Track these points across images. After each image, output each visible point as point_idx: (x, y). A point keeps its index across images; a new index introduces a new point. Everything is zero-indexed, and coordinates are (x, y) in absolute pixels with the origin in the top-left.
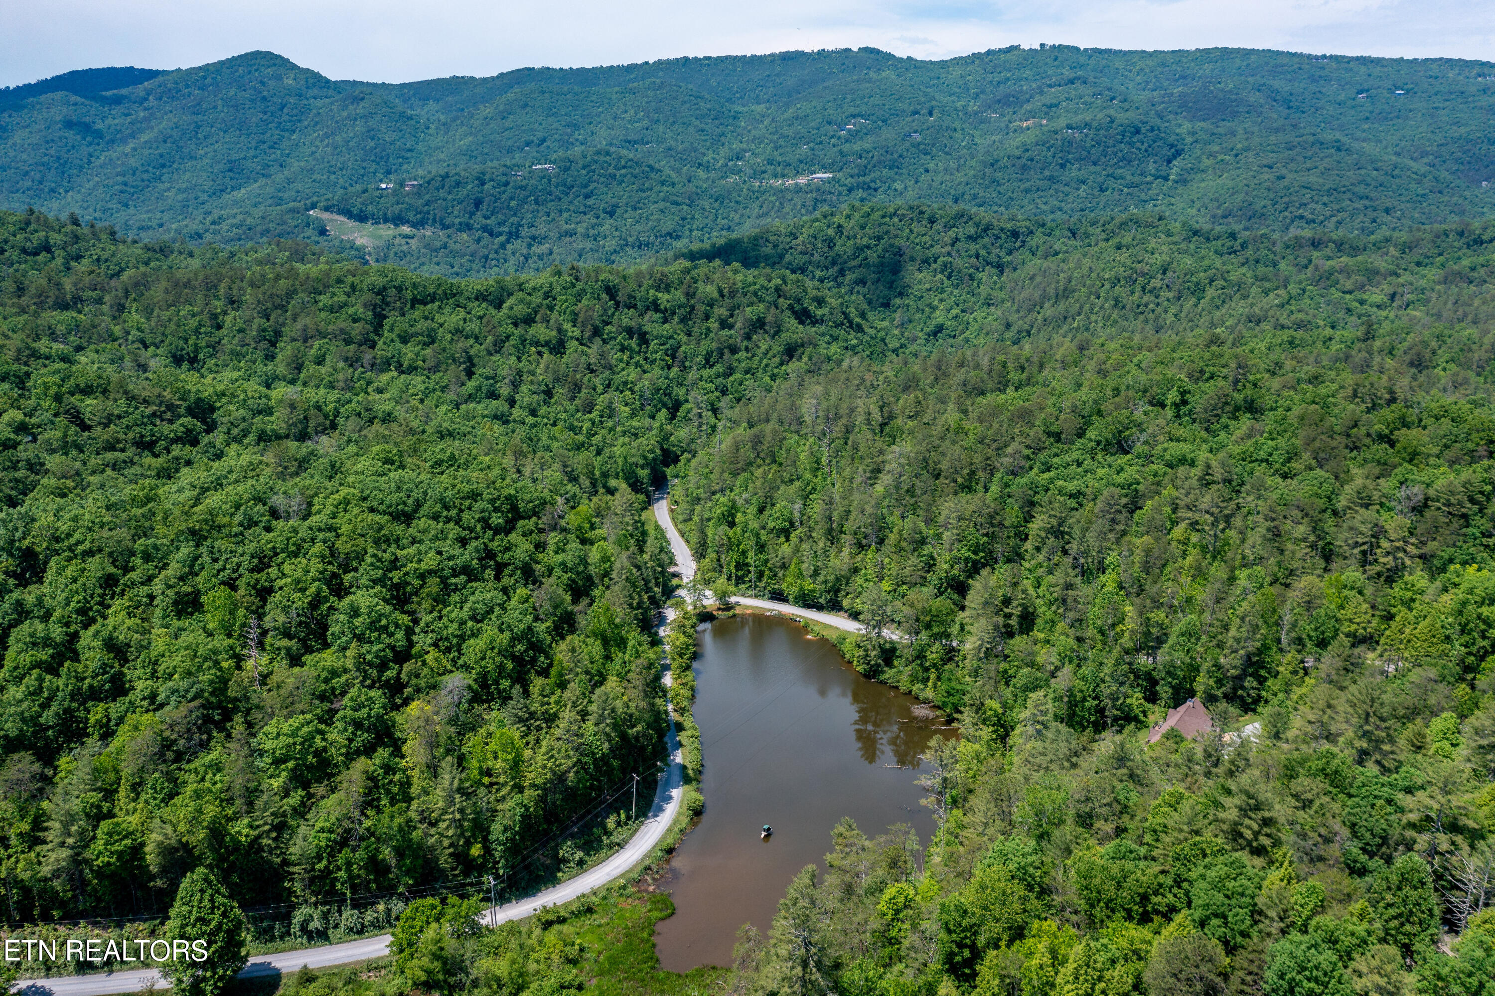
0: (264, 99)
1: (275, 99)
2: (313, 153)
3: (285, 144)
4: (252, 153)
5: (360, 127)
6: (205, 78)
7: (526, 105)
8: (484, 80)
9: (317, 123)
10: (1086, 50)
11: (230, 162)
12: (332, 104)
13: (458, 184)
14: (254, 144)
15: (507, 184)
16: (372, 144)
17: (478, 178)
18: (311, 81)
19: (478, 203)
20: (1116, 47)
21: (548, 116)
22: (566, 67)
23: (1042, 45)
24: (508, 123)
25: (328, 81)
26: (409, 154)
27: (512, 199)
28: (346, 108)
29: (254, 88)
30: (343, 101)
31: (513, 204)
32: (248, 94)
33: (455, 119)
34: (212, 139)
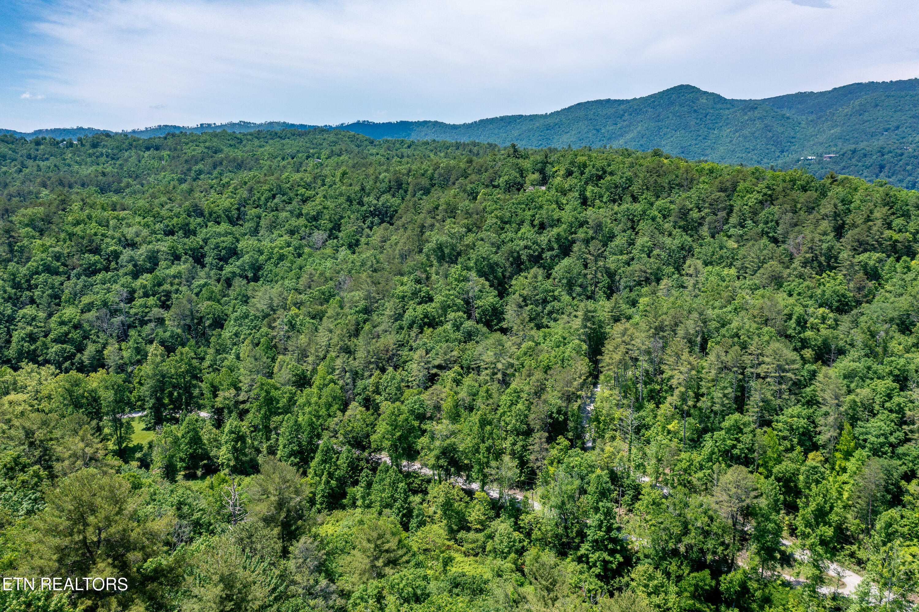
0: (695, 111)
1: (701, 111)
2: (731, 141)
3: (711, 136)
4: (694, 142)
5: (759, 125)
6: (654, 102)
7: (877, 106)
8: (822, 94)
9: (727, 124)
11: (682, 148)
12: (735, 112)
13: (865, 155)
14: (694, 137)
15: (902, 154)
16: (770, 134)
17: (879, 152)
18: (717, 100)
19: (882, 167)
21: (895, 112)
22: (888, 80)
24: (866, 116)
25: (725, 99)
26: (793, 140)
27: (907, 164)
28: (746, 114)
29: (689, 105)
30: (743, 110)
31: (908, 168)
32: (686, 109)
33: (819, 118)
34: (669, 136)
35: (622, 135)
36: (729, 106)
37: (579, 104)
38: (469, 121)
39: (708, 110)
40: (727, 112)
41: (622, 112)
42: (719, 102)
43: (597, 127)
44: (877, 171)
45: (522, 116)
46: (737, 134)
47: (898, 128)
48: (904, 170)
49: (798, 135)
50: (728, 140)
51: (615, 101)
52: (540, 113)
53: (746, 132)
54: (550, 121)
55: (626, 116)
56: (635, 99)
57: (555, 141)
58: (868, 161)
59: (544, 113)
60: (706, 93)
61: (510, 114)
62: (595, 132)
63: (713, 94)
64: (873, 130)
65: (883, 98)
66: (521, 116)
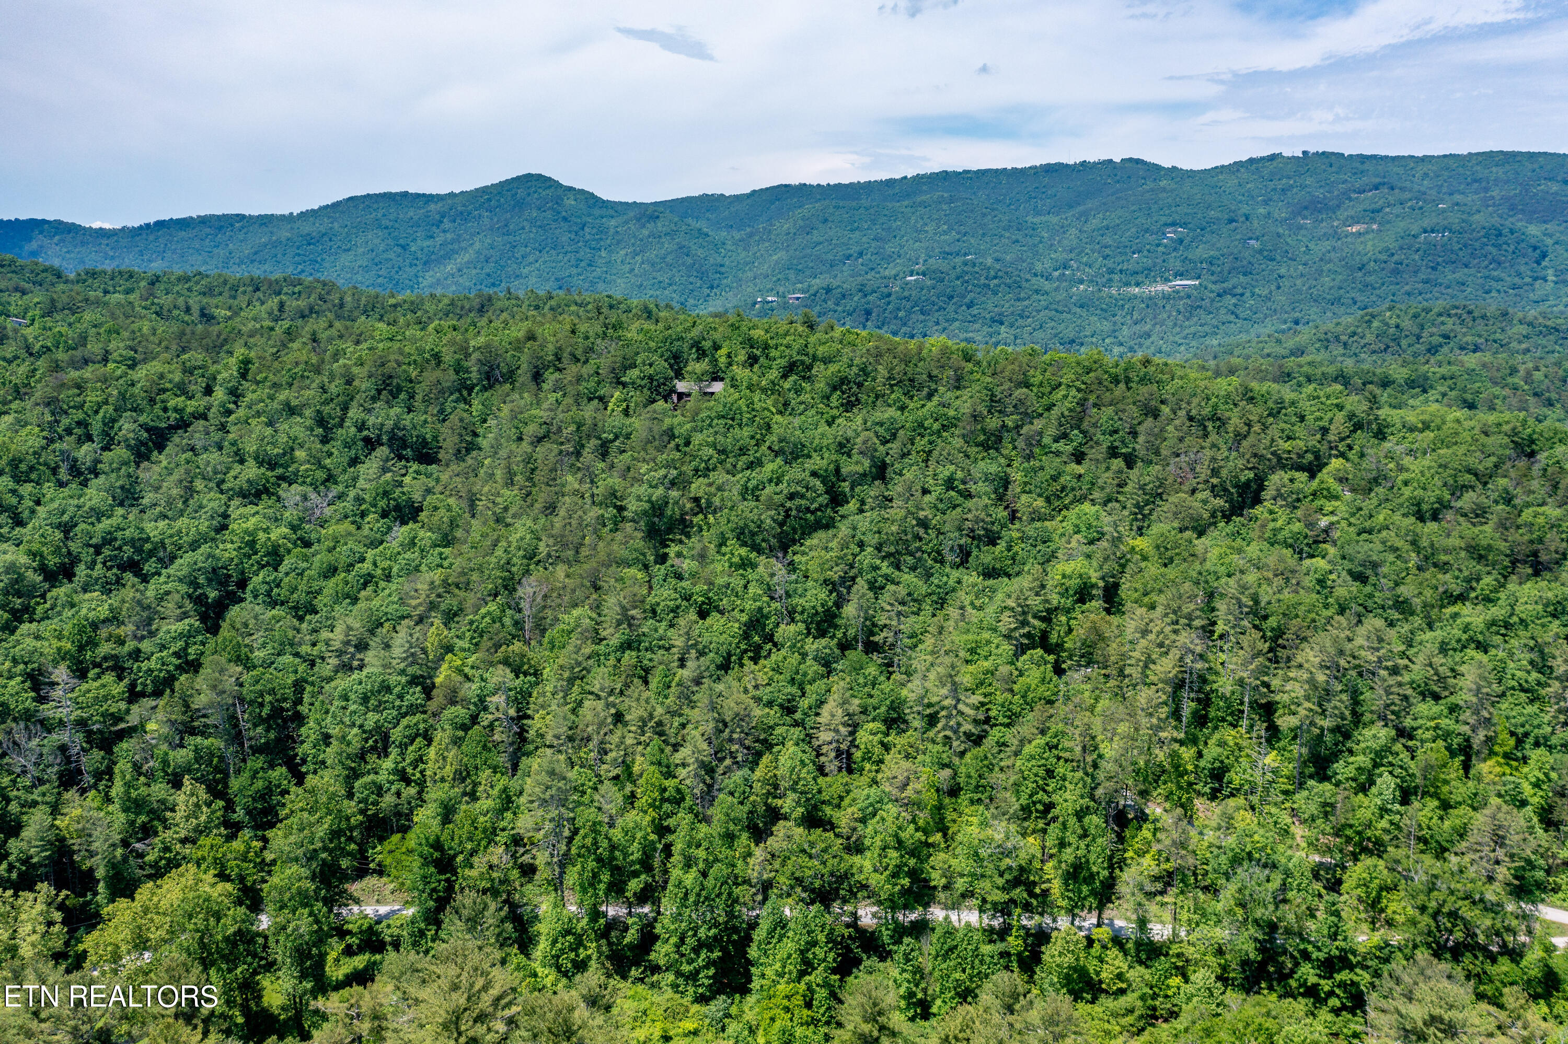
0: (565, 219)
1: (573, 219)
3: (599, 261)
5: (668, 245)
6: (489, 200)
7: (826, 220)
8: (739, 198)
9: (618, 242)
10: (1351, 156)
11: (557, 280)
12: (626, 223)
13: (843, 296)
14: (573, 262)
15: (889, 295)
16: (689, 261)
17: (858, 290)
18: (591, 202)
20: (1383, 153)
21: (852, 230)
22: (824, 183)
23: (1304, 153)
24: (816, 236)
25: (604, 201)
27: (899, 309)
28: (644, 226)
29: (552, 208)
30: (638, 220)
31: (901, 314)
32: (549, 214)
33: (751, 235)
34: (531, 259)
35: (448, 256)
36: (611, 212)
37: (351, 199)
38: (135, 222)
39: (585, 219)
40: (613, 222)
41: (437, 217)
42: (594, 205)
43: (402, 242)
44: (862, 319)
45: (244, 216)
46: (639, 258)
47: (861, 254)
48: (896, 317)
49: (727, 262)
50: (627, 268)
51: (418, 196)
52: (278, 212)
53: (651, 255)
54: (306, 228)
55: (447, 224)
56: (452, 195)
57: (326, 265)
58: (849, 304)
59: (287, 212)
60: (571, 189)
61: (219, 212)
62: (399, 250)
63: (582, 192)
64: (830, 257)
65: (831, 210)
66: (241, 217)
